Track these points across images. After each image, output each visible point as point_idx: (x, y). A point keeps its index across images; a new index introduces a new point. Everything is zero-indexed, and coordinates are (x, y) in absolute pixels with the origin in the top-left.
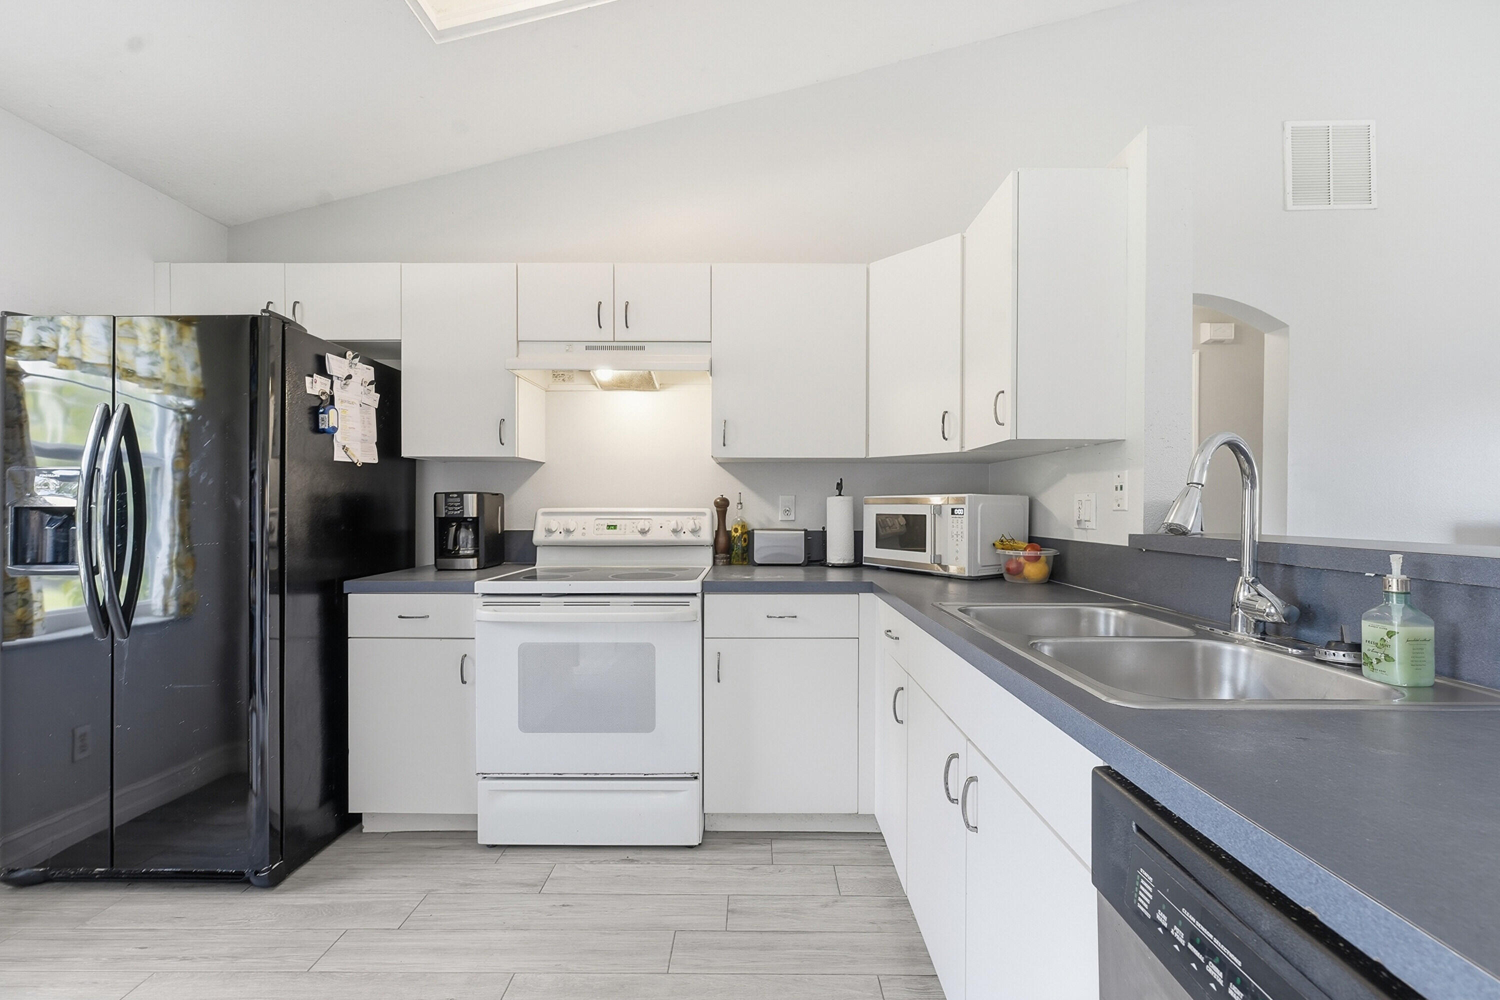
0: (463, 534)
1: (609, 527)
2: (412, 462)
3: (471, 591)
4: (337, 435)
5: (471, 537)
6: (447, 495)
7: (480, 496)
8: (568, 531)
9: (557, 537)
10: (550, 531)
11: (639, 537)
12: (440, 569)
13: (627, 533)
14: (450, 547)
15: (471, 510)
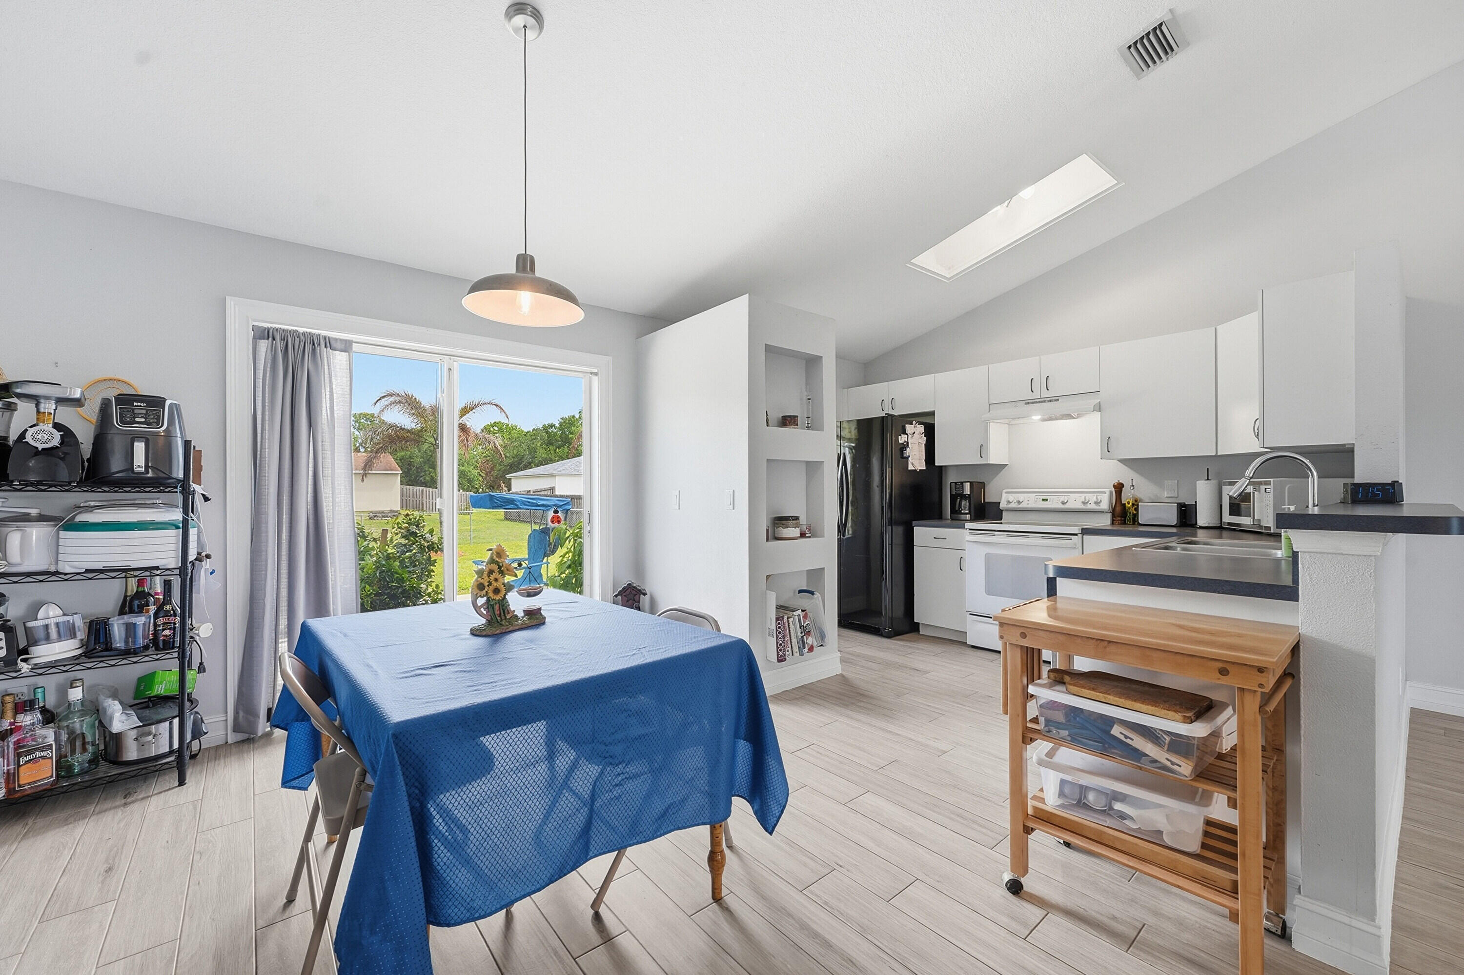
0: (963, 503)
1: (1043, 500)
2: (941, 467)
3: (964, 528)
4: (910, 459)
5: (968, 504)
6: (956, 483)
7: (971, 483)
8: (1019, 502)
9: (1013, 505)
10: (1009, 502)
11: (1061, 506)
12: (952, 519)
13: (1054, 503)
14: (957, 509)
15: (967, 491)
